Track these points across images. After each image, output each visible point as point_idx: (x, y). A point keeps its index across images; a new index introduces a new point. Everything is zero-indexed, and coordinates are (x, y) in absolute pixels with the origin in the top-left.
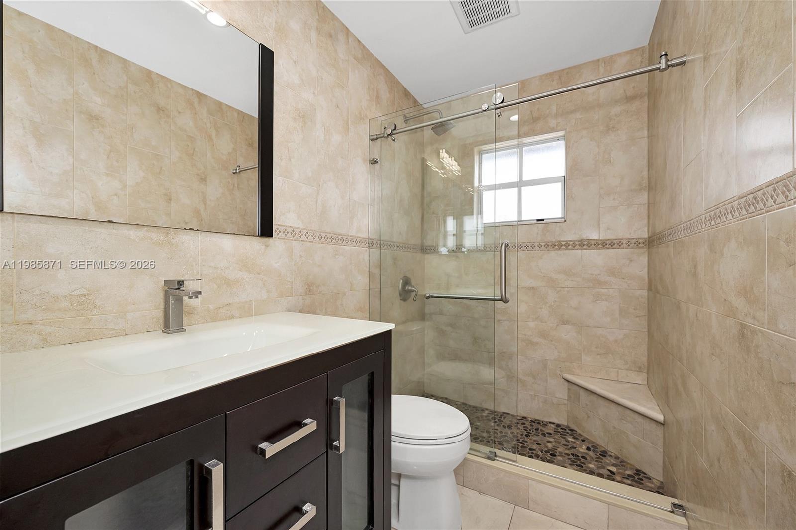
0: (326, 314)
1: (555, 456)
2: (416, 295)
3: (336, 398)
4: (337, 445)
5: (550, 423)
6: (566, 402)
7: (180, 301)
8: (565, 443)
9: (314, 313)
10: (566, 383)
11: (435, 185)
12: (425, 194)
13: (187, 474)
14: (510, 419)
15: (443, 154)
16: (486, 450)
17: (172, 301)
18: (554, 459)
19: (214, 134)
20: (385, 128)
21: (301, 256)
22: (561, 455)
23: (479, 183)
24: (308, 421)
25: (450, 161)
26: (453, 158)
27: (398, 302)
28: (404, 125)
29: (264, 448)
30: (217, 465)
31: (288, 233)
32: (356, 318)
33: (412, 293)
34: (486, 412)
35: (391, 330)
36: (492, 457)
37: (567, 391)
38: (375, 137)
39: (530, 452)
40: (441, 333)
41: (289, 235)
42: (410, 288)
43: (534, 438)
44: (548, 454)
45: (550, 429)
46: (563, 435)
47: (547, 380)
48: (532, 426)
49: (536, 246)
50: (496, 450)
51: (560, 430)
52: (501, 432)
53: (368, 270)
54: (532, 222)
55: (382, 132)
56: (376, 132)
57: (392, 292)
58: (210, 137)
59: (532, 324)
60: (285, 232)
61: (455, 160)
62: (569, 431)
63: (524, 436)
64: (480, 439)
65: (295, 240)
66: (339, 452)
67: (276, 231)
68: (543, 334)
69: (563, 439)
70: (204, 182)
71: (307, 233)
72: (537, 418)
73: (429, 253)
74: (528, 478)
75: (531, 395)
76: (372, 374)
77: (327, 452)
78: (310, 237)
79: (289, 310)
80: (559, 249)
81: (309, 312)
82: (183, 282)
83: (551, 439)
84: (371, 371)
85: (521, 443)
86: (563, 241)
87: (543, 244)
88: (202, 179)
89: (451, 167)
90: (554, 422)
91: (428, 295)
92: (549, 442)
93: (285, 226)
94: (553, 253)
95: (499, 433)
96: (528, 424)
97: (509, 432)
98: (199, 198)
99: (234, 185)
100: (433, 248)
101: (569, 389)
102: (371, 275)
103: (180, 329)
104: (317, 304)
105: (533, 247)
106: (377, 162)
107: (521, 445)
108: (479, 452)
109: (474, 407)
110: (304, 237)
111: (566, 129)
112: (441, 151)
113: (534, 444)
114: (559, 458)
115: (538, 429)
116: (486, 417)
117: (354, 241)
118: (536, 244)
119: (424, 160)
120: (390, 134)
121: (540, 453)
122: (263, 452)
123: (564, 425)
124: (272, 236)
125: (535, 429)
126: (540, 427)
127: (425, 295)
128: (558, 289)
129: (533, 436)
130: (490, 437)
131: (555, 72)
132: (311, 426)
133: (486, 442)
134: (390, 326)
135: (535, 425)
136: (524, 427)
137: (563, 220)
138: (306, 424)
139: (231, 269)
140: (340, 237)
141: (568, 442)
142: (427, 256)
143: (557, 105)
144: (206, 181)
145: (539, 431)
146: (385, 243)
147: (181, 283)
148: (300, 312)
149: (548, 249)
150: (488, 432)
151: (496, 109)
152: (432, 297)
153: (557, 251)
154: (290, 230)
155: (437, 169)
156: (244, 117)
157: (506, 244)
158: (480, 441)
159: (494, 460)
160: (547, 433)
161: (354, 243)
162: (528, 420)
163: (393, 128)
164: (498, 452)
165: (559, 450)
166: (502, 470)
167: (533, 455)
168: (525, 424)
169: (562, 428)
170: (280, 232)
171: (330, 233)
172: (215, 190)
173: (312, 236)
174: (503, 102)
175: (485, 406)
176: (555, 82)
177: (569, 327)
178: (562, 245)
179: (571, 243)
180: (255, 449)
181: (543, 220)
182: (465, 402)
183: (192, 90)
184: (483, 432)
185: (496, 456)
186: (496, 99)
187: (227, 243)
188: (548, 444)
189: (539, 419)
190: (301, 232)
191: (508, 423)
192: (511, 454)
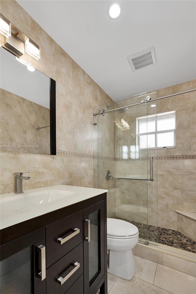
0: (77, 186)
1: (173, 243)
2: (113, 178)
3: (86, 220)
4: (87, 239)
5: (170, 230)
6: (177, 221)
7: (21, 181)
8: (177, 238)
9: (72, 185)
10: (177, 214)
11: (120, 133)
12: (116, 137)
13: (31, 251)
14: (153, 228)
15: (123, 121)
16: (144, 241)
17: (18, 181)
18: (173, 245)
19: (29, 114)
20: (100, 111)
21: (67, 162)
22: (175, 243)
23: (138, 132)
24: (76, 229)
25: (126, 124)
26: (127, 122)
27: (105, 181)
28: (107, 110)
29: (60, 240)
30: (43, 247)
31: (62, 153)
32: (89, 187)
33: (111, 177)
34: (143, 225)
35: (106, 192)
36: (147, 244)
37: (177, 217)
38: (96, 114)
39: (162, 242)
40: (123, 193)
41: (62, 154)
42: (110, 175)
43: (164, 236)
44: (170, 243)
45: (170, 232)
46: (176, 235)
47: (168, 212)
48: (162, 231)
49: (163, 158)
50: (148, 241)
51: (174, 233)
52: (149, 233)
53: (93, 168)
54: (161, 148)
55: (99, 112)
56: (96, 112)
57: (103, 177)
58: (27, 115)
59: (162, 190)
60: (61, 153)
61: (127, 123)
62: (178, 233)
63: (159, 235)
64: (141, 236)
65: (65, 156)
66: (88, 242)
67: (57, 153)
68: (167, 194)
69: (176, 237)
70: (25, 133)
71: (69, 153)
72: (164, 228)
73: (117, 161)
74: (163, 253)
75: (162, 218)
76: (100, 210)
77: (83, 242)
78: (71, 155)
79: (63, 184)
80: (173, 159)
81: (70, 185)
82: (22, 173)
83: (171, 237)
84: (99, 209)
85: (158, 238)
86: (175, 156)
87: (166, 157)
88: (24, 132)
89: (126, 126)
90: (172, 229)
91: (118, 178)
92: (170, 238)
93: (60, 151)
94: (171, 161)
95: (148, 234)
96: (160, 230)
97: (153, 233)
98: (23, 140)
99: (37, 134)
100: (119, 159)
101: (178, 216)
102: (94, 170)
103: (21, 192)
104: (73, 182)
105: (162, 158)
106: (97, 125)
107: (158, 239)
108: (141, 241)
109: (137, 223)
110: (68, 155)
111: (176, 110)
112: (122, 120)
113: (163, 238)
114: (175, 244)
115: (165, 232)
116: (142, 227)
117: (88, 156)
118: (163, 157)
119: (115, 123)
120: (102, 113)
121: (166, 242)
122: (60, 242)
123: (176, 231)
124: (56, 155)
125: (164, 232)
126: (166, 232)
127: (117, 178)
128: (173, 175)
129: (163, 235)
130: (145, 235)
131: (171, 87)
132: (77, 231)
133: (144, 237)
134: (106, 191)
135: (164, 231)
136: (159, 231)
137: (175, 147)
138: (76, 231)
139: (40, 167)
140: (82, 155)
141: (178, 238)
142: (117, 162)
143: (172, 100)
144: (26, 133)
145: (165, 233)
146: (100, 157)
147: (21, 174)
148: (67, 185)
149: (168, 159)
150: (144, 233)
151: (147, 102)
152: (121, 179)
153: (172, 160)
154: (63, 152)
155: (120, 127)
156: (41, 107)
157: (152, 157)
158: (141, 237)
159: (148, 245)
160: (169, 234)
161: (88, 157)
162: (160, 229)
163: (103, 111)
164: (150, 242)
165: (175, 241)
166: (152, 249)
167: (164, 243)
168: (159, 230)
169: (175, 232)
170: (59, 153)
171: (78, 153)
172: (30, 136)
173: (71, 154)
174: (150, 100)
175: (142, 222)
176: (171, 91)
177: (178, 191)
178: (174, 157)
179: (178, 156)
180: (56, 240)
181: (166, 147)
182: (133, 221)
183: (20, 97)
184: (142, 233)
185: (148, 243)
186: (147, 98)
187: (38, 157)
188: (170, 239)
189: (165, 228)
190: (67, 153)
191: (152, 230)
192: (155, 242)
